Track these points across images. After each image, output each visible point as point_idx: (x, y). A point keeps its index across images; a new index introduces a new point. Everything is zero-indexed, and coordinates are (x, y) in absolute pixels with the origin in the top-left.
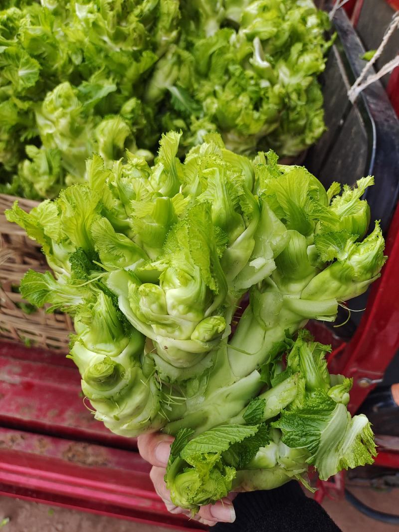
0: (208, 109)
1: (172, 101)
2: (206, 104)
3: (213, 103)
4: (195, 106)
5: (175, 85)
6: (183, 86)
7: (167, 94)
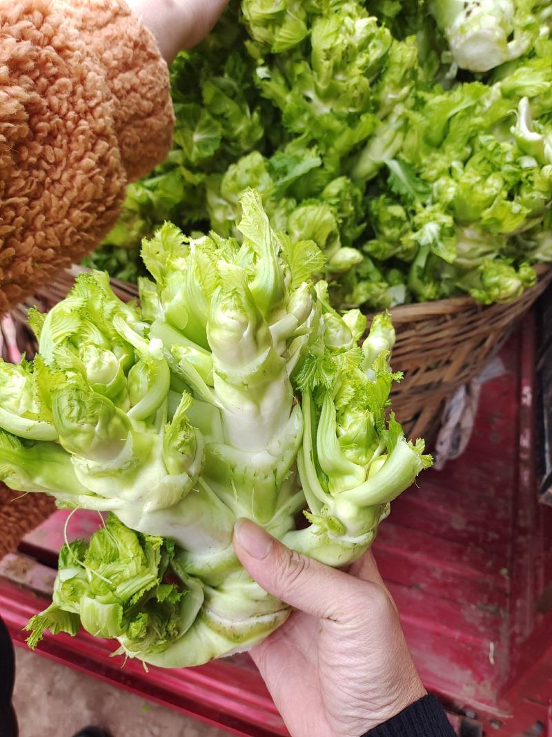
0: (439, 193)
1: (389, 180)
2: (438, 186)
3: (448, 185)
4: (421, 188)
5: (395, 158)
6: (408, 161)
7: (384, 171)
